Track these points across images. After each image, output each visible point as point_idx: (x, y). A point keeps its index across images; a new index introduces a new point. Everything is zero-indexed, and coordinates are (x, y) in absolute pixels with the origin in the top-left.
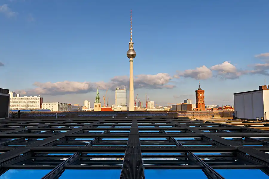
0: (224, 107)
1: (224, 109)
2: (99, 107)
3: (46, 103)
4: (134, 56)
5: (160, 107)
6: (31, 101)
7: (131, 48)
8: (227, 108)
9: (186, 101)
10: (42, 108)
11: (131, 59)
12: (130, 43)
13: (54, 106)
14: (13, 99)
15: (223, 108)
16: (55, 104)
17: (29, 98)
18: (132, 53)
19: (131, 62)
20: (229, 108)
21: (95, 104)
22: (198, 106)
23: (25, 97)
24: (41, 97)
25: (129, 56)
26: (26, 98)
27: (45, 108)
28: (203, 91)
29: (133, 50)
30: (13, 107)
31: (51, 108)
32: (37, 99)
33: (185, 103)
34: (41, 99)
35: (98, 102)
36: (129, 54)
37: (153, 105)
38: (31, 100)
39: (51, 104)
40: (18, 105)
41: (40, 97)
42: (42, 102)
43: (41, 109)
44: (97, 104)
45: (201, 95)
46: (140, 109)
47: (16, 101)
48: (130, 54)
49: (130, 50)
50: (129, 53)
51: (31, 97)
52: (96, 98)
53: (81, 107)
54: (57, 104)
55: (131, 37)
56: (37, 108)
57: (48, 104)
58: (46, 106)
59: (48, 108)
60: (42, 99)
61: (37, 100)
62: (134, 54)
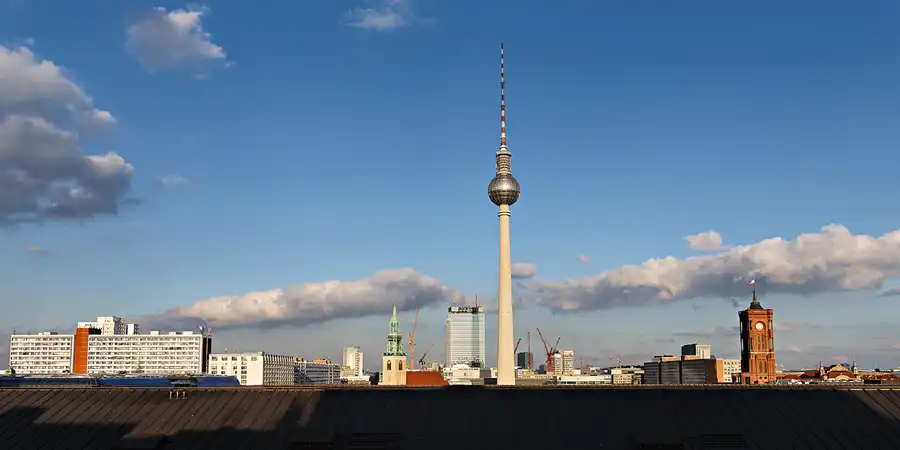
0: (827, 369)
1: (826, 378)
2: (401, 368)
3: (225, 356)
4: (511, 198)
5: (592, 369)
6: (172, 348)
7: (504, 172)
8: (838, 373)
9: (689, 349)
10: (210, 373)
11: (505, 208)
12: (498, 153)
13: (249, 364)
14: (114, 341)
15: (823, 373)
16: (254, 359)
17: (167, 338)
18: (505, 186)
19: (505, 219)
20: (844, 373)
21: (386, 359)
22: (754, 365)
23: (154, 334)
24: (207, 335)
25: (497, 198)
26: (156, 338)
27: (219, 373)
28: (768, 314)
29: (509, 176)
30: (112, 369)
31: (239, 370)
32: (194, 341)
33: (688, 357)
34: (205, 340)
35: (395, 351)
36: (495, 192)
37: (571, 364)
38: (173, 343)
39: (239, 358)
40: (129, 360)
41: (202, 332)
42: (210, 352)
43: (206, 374)
44: (394, 360)
45: (759, 326)
46: (530, 376)
47: (123, 349)
48: (499, 191)
49: (498, 178)
50: (497, 188)
51: (172, 334)
52: (391, 339)
53: (337, 369)
54: (260, 359)
55: (503, 135)
56: (192, 371)
57: (230, 358)
58: (222, 365)
59: (229, 373)
60: (210, 340)
61: (194, 345)
62: (513, 191)
